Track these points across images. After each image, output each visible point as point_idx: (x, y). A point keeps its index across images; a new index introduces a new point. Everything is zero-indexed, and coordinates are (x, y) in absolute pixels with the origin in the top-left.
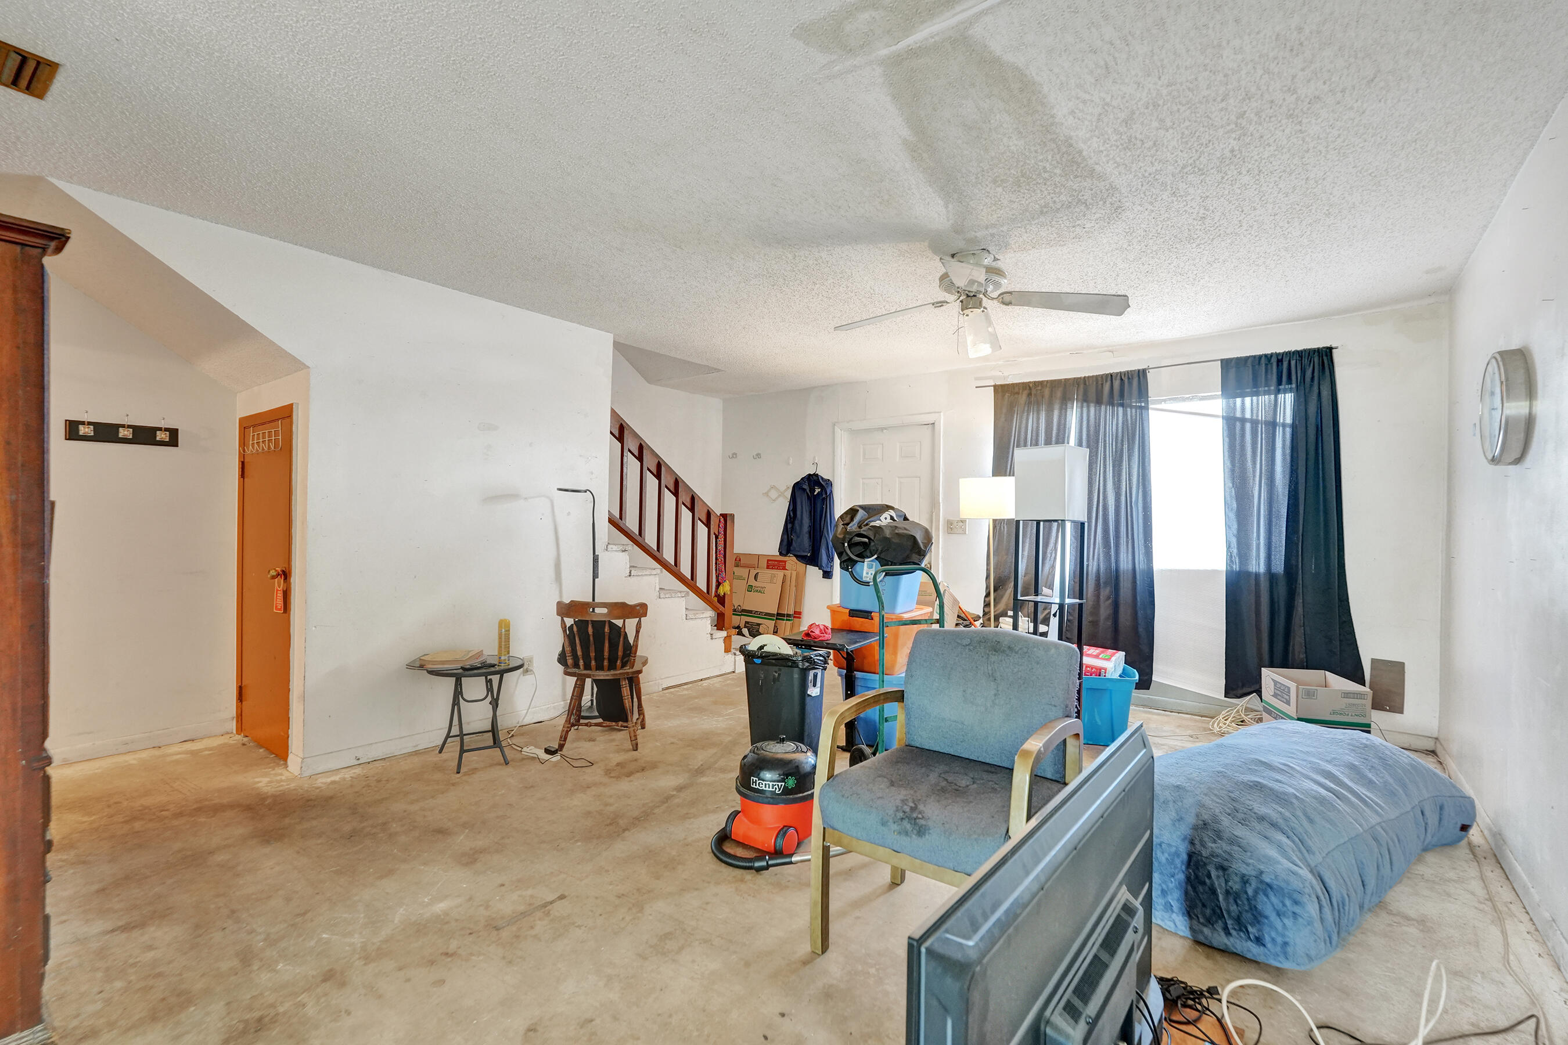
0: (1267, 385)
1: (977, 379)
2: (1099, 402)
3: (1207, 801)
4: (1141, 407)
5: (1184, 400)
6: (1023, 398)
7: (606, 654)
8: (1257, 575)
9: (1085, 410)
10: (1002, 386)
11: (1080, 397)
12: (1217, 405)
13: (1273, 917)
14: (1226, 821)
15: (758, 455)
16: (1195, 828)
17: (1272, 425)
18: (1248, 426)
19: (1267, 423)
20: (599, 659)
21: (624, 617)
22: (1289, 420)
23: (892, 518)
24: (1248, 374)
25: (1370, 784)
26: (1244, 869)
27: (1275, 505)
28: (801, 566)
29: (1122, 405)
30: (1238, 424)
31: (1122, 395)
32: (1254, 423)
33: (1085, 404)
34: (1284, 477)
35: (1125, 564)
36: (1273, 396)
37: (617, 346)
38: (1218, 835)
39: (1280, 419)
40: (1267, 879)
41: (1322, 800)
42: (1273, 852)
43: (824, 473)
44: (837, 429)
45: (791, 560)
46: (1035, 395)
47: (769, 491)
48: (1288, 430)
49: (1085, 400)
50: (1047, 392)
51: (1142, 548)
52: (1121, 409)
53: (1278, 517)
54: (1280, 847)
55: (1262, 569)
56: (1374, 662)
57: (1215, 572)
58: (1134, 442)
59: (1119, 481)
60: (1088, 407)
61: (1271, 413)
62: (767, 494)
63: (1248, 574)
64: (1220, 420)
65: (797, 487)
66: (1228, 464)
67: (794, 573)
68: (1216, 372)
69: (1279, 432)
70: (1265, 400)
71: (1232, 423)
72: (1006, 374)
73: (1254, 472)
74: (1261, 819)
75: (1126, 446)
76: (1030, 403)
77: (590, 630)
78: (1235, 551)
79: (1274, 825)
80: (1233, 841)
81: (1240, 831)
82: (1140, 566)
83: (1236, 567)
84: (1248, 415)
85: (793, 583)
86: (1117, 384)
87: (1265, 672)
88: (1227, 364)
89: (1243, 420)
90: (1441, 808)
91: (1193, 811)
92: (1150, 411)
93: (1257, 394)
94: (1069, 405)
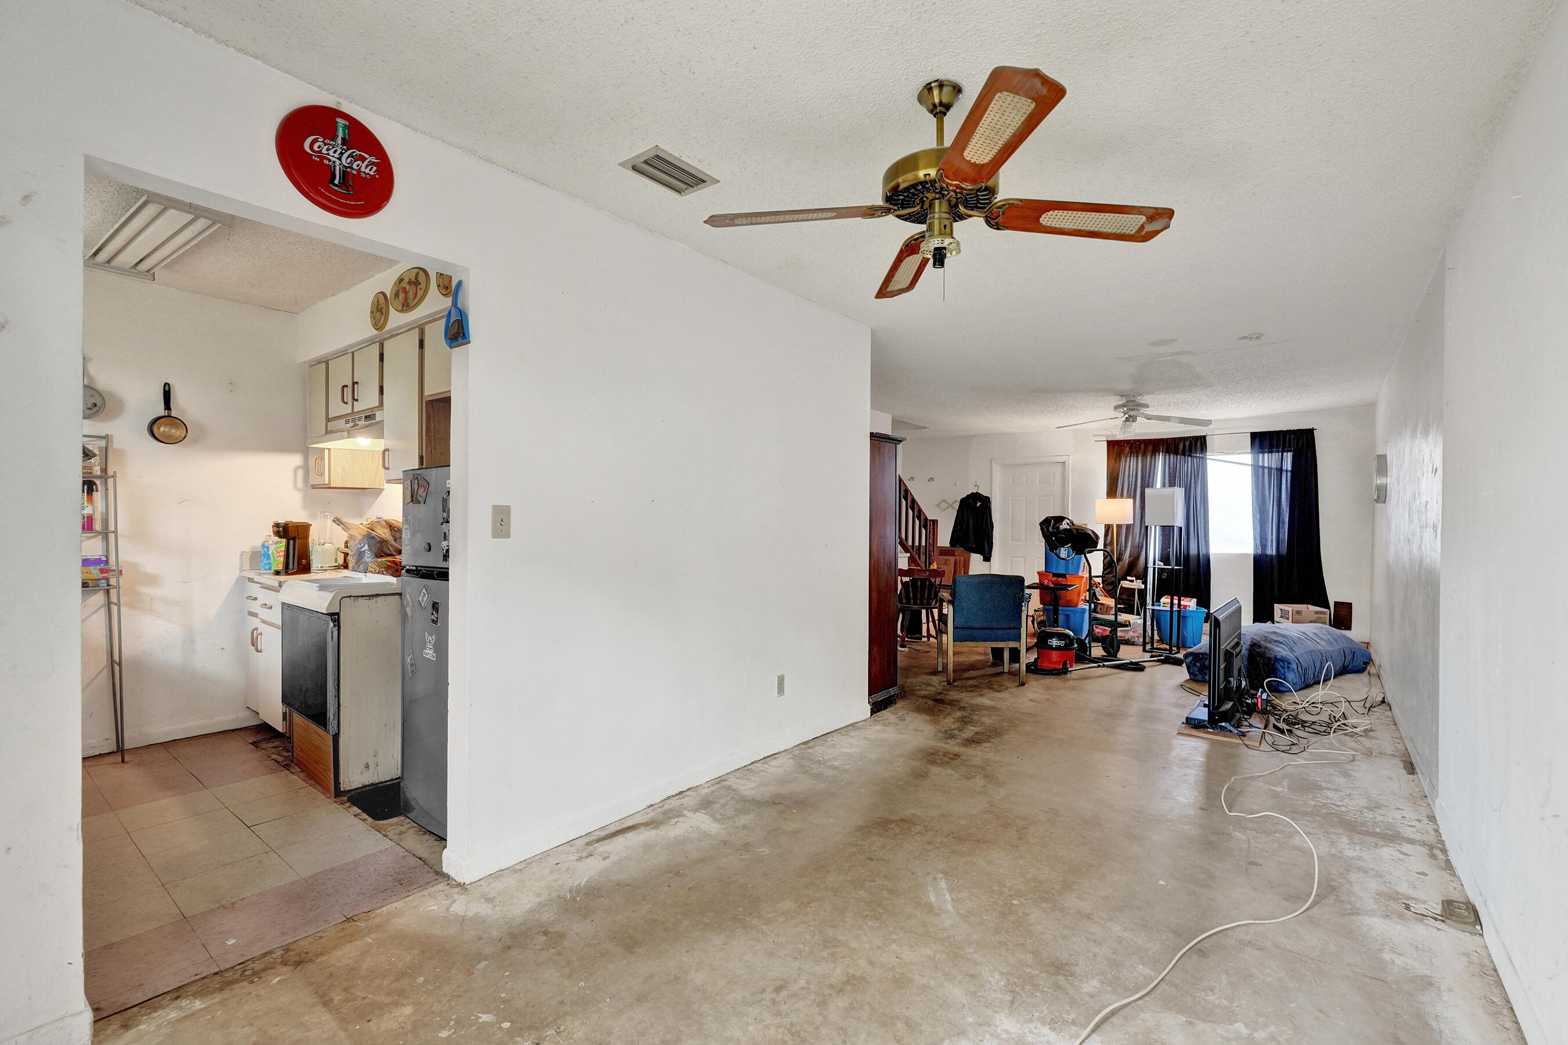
0: (1278, 447)
1: (1094, 436)
2: (1176, 453)
3: (1255, 637)
4: (1202, 457)
5: (1228, 454)
6: (1127, 450)
7: (926, 596)
8: (1271, 556)
9: (1167, 457)
10: (1113, 442)
11: (1164, 450)
12: (1248, 458)
13: (1281, 669)
14: (1262, 642)
15: (932, 479)
16: (1251, 645)
17: (1280, 470)
18: (1266, 471)
19: (1277, 469)
20: (922, 598)
21: (935, 577)
22: (1289, 468)
23: (1068, 524)
24: (1266, 443)
25: (1322, 639)
26: (1269, 655)
27: (1282, 516)
28: (966, 553)
29: (1191, 456)
30: (1260, 469)
31: (1190, 451)
32: (1270, 469)
33: (1167, 454)
34: (1287, 500)
35: (1193, 551)
36: (1280, 454)
37: (893, 420)
38: (1260, 646)
39: (1284, 468)
40: (1278, 657)
41: (1300, 638)
42: (1280, 649)
43: (984, 492)
44: (994, 465)
45: (959, 550)
46: (1135, 448)
47: (940, 503)
48: (1289, 474)
49: (1168, 451)
50: (1143, 446)
51: (1203, 541)
52: (1190, 458)
53: (1284, 523)
54: (1283, 649)
55: (1274, 553)
56: (1336, 603)
57: (1247, 555)
58: (1198, 478)
59: (1189, 501)
60: (1169, 456)
61: (1280, 464)
62: (938, 505)
63: (1267, 556)
64: (1250, 467)
65: (964, 501)
66: (1255, 493)
67: (962, 558)
68: (1248, 439)
69: (1284, 474)
70: (1276, 456)
71: (1257, 469)
72: (1114, 433)
73: (1270, 497)
74: (1276, 641)
75: (1193, 480)
76: (1131, 453)
77: (919, 583)
78: (1259, 542)
79: (1281, 643)
80: (1266, 648)
81: (1268, 645)
82: (1203, 552)
83: (1259, 552)
84: (1266, 465)
85: (962, 565)
86: (1187, 443)
87: (1276, 605)
88: (1254, 436)
89: (1263, 467)
90: (1354, 653)
91: (1250, 641)
92: (1208, 461)
93: (1271, 452)
94: (1157, 454)
